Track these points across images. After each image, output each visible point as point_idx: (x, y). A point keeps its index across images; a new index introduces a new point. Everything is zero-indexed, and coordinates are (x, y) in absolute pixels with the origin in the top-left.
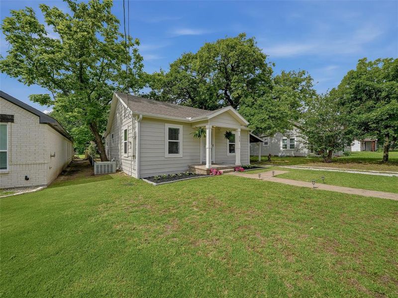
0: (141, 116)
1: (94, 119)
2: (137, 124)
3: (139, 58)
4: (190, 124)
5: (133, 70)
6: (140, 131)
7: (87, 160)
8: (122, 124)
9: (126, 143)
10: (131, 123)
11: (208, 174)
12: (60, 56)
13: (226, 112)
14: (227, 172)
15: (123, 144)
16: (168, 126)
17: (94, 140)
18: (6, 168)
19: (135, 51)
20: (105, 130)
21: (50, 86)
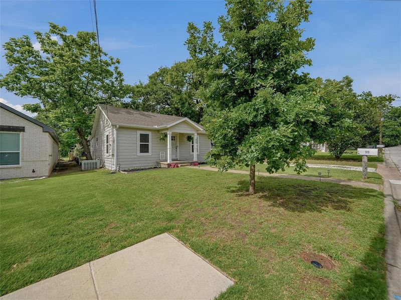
0: (118, 126)
1: (80, 125)
2: (115, 132)
3: (120, 74)
4: (158, 131)
5: (115, 83)
6: (118, 137)
7: (72, 161)
8: (105, 130)
9: (107, 145)
10: (111, 131)
11: (169, 167)
12: (53, 78)
13: (184, 122)
14: (184, 166)
15: (106, 146)
16: (139, 132)
17: (81, 143)
18: (19, 164)
19: (116, 68)
20: (90, 134)
21: (40, 97)
